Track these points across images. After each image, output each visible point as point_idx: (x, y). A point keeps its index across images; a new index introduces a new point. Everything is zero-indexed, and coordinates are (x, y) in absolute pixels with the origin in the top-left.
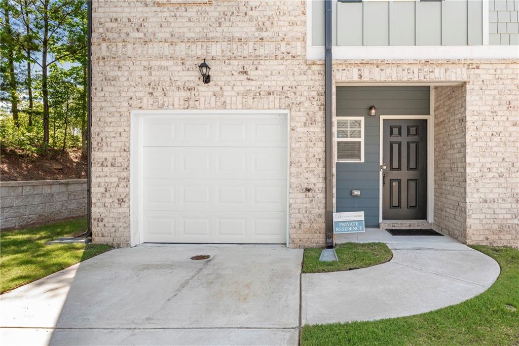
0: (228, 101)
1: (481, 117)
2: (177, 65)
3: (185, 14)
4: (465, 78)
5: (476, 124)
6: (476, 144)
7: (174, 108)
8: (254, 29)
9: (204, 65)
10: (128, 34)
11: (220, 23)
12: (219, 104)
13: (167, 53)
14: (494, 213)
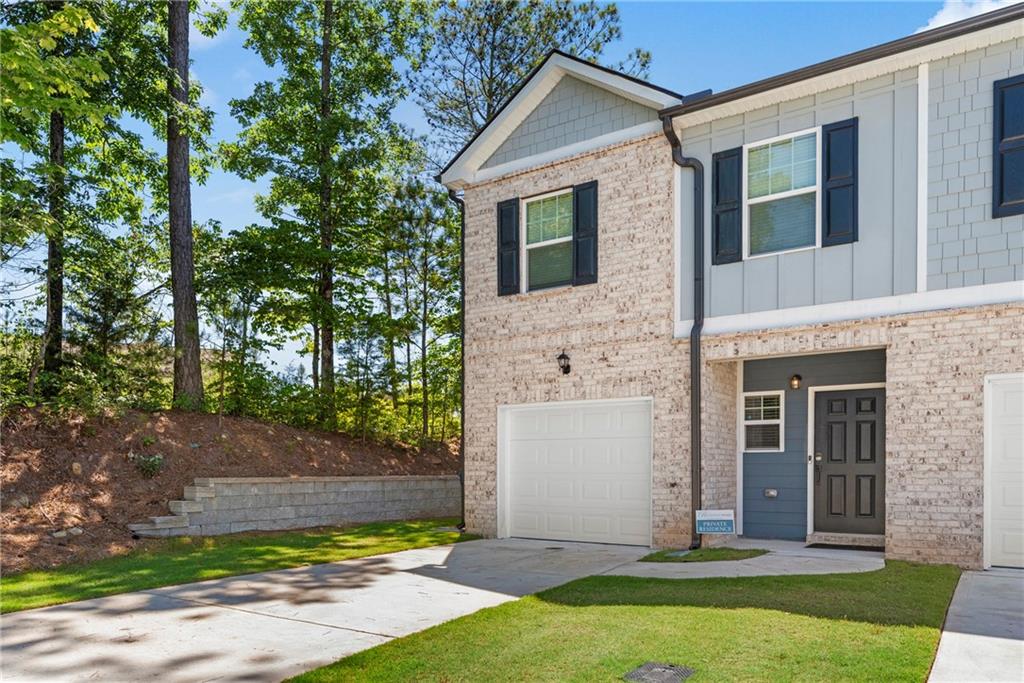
0: (588, 391)
1: (910, 391)
2: (538, 357)
3: (546, 305)
4: (884, 341)
5: (901, 400)
6: (902, 427)
7: (536, 401)
8: (614, 311)
9: (563, 357)
10: (494, 332)
11: (580, 310)
12: (578, 394)
13: (529, 347)
14: (931, 519)
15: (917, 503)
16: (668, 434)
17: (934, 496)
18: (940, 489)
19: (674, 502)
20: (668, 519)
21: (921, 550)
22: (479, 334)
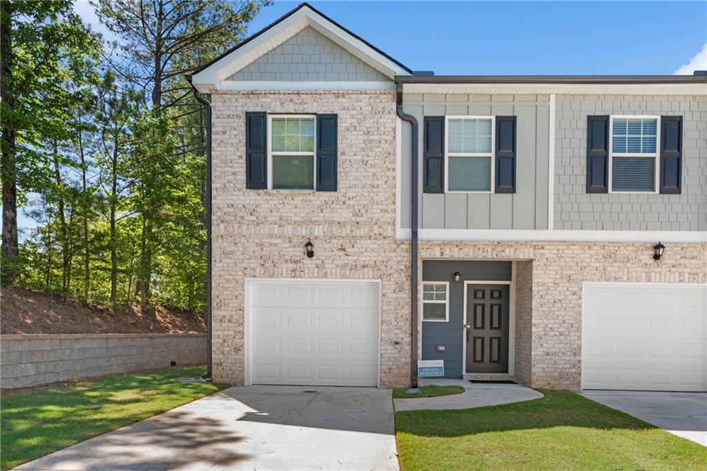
0: (329, 272)
1: (545, 288)
2: (284, 242)
3: (292, 202)
4: (532, 257)
5: (541, 293)
6: (541, 309)
7: (283, 277)
8: (351, 215)
9: (309, 244)
10: (242, 217)
11: (322, 210)
12: (321, 274)
13: (276, 233)
14: (555, 364)
15: (548, 354)
16: (393, 307)
17: (557, 350)
18: (561, 346)
19: (397, 355)
20: (393, 367)
21: (551, 382)
22: (227, 218)
